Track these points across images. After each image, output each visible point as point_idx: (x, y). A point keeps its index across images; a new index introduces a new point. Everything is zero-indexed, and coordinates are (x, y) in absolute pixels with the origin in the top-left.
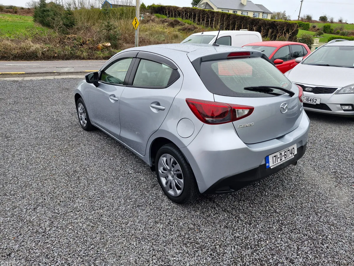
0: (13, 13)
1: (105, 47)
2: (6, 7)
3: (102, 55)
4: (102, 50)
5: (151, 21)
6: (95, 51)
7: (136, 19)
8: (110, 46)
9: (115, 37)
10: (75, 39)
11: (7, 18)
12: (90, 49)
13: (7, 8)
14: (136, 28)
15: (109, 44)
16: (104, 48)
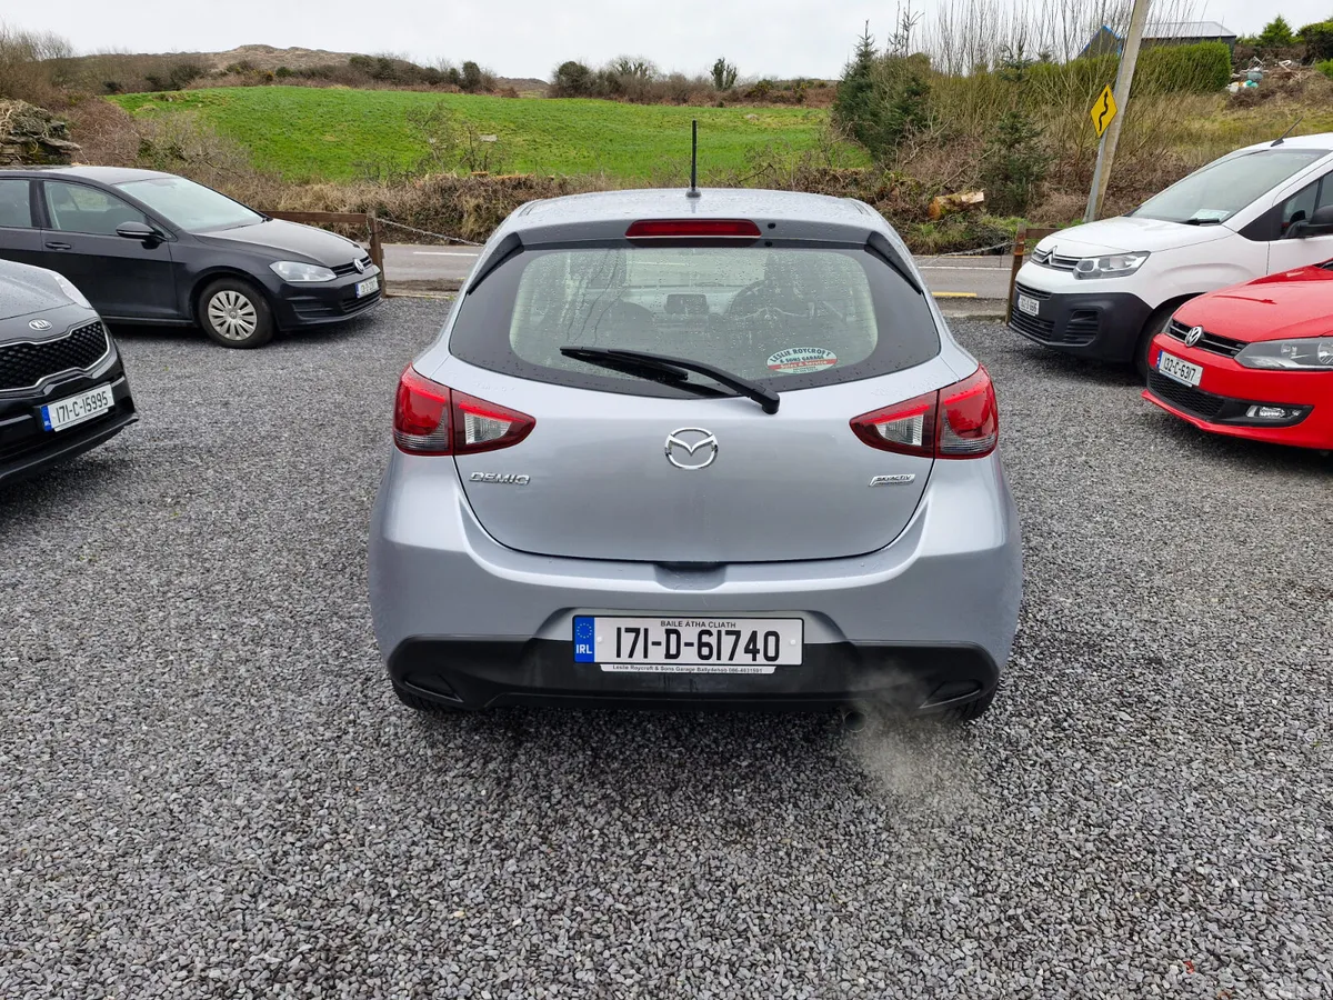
0: (792, 103)
1: (956, 208)
2: (786, 84)
3: (936, 235)
4: (942, 220)
5: (1279, 95)
6: (913, 221)
7: (1106, 96)
8: (981, 202)
9: (1028, 167)
10: (855, 180)
11: (768, 120)
12: (895, 215)
13: (787, 88)
14: (1104, 127)
15: (980, 197)
16: (949, 212)
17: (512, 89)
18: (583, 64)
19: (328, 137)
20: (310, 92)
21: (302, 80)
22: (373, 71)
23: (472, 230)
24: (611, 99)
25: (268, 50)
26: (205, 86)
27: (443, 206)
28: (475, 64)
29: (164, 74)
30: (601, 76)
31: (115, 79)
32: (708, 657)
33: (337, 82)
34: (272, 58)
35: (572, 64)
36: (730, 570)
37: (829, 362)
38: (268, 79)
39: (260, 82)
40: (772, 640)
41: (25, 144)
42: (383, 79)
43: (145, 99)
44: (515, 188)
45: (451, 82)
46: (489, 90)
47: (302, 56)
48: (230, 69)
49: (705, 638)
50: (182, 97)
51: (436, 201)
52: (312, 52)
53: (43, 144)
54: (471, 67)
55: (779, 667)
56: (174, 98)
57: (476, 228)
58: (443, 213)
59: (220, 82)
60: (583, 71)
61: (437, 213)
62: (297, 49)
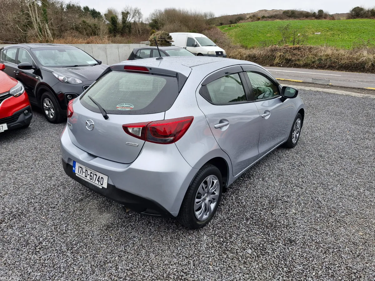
17: (332, 17)
18: (362, 7)
19: (268, 35)
20: (270, 22)
21: (268, 19)
22: (288, 15)
23: (277, 62)
24: (370, 18)
25: (266, 11)
26: (242, 22)
27: (271, 55)
28: (322, 10)
29: (234, 20)
30: (368, 11)
31: (223, 22)
32: (91, 179)
33: (278, 19)
34: (266, 13)
35: (358, 7)
36: (97, 158)
37: (131, 108)
38: (259, 19)
39: (256, 20)
40: (102, 179)
41: (162, 41)
42: (291, 17)
43: (226, 27)
44: (294, 50)
45: (313, 16)
46: (325, 18)
47: (274, 12)
48: (250, 17)
49: (91, 174)
50: (234, 26)
51: (269, 54)
52: (278, 10)
53: (165, 41)
54: (321, 12)
55: (103, 187)
56: (233, 26)
57: (279, 62)
58: (270, 57)
59: (246, 21)
60: (361, 9)
61: (269, 57)
62: (274, 10)
